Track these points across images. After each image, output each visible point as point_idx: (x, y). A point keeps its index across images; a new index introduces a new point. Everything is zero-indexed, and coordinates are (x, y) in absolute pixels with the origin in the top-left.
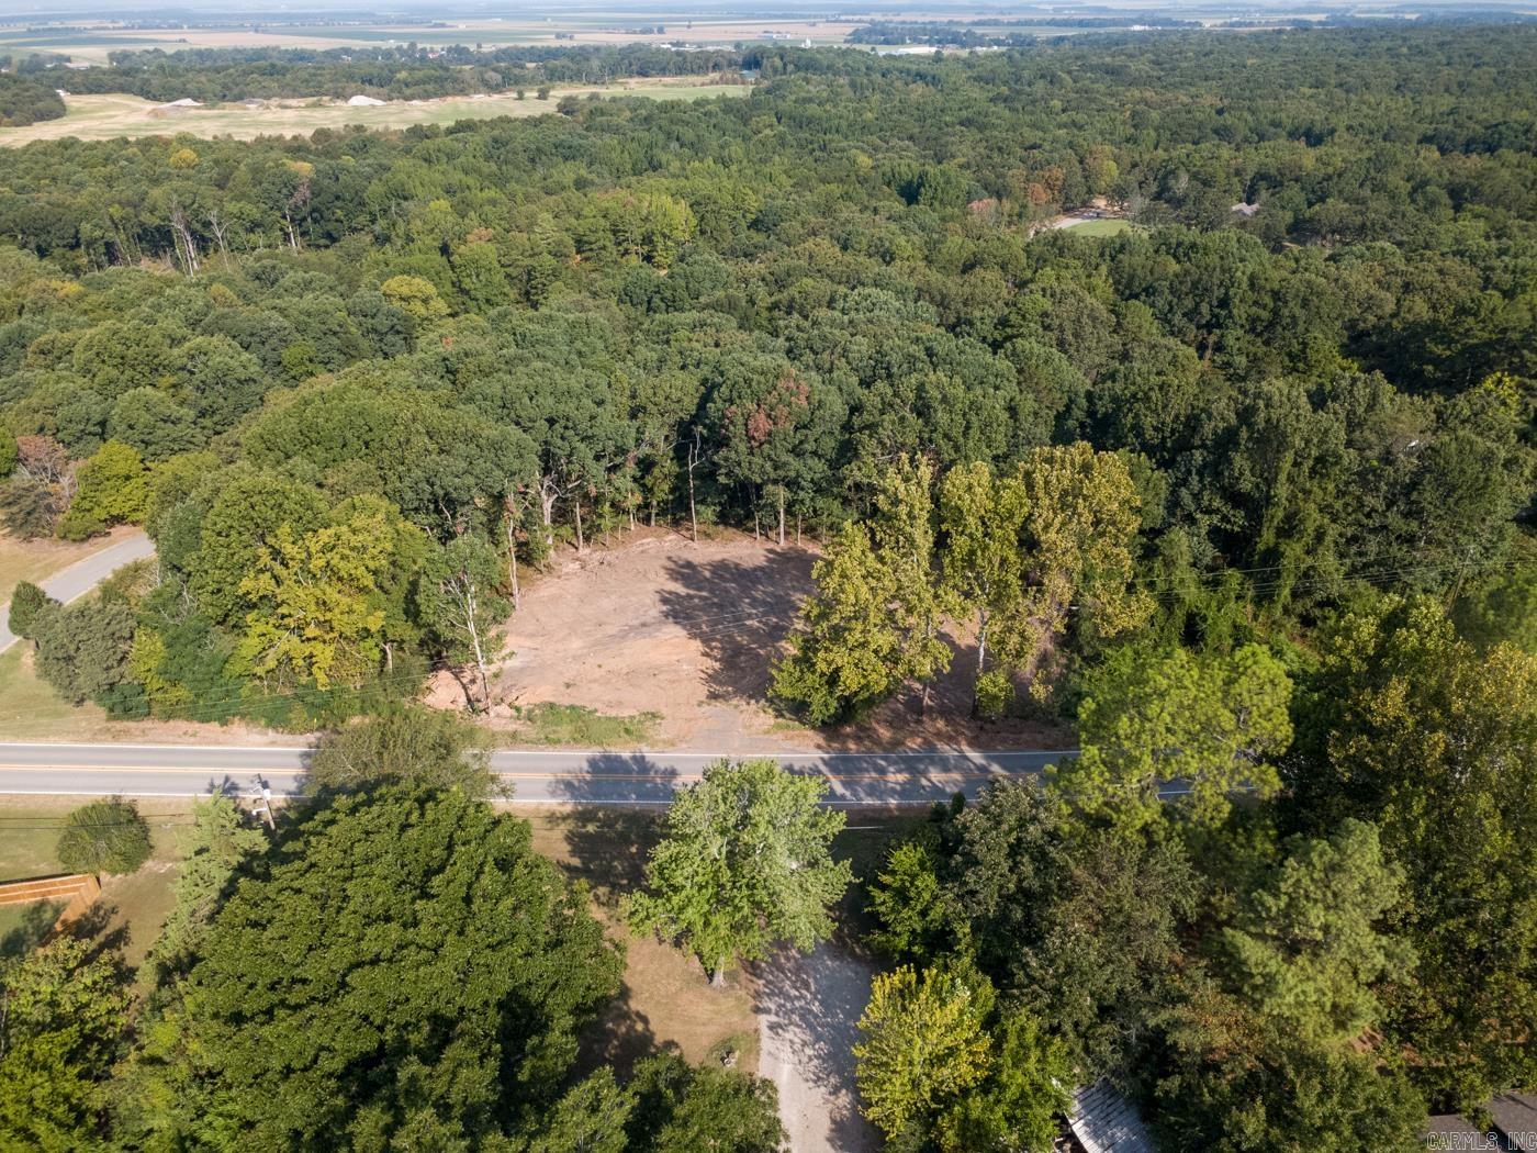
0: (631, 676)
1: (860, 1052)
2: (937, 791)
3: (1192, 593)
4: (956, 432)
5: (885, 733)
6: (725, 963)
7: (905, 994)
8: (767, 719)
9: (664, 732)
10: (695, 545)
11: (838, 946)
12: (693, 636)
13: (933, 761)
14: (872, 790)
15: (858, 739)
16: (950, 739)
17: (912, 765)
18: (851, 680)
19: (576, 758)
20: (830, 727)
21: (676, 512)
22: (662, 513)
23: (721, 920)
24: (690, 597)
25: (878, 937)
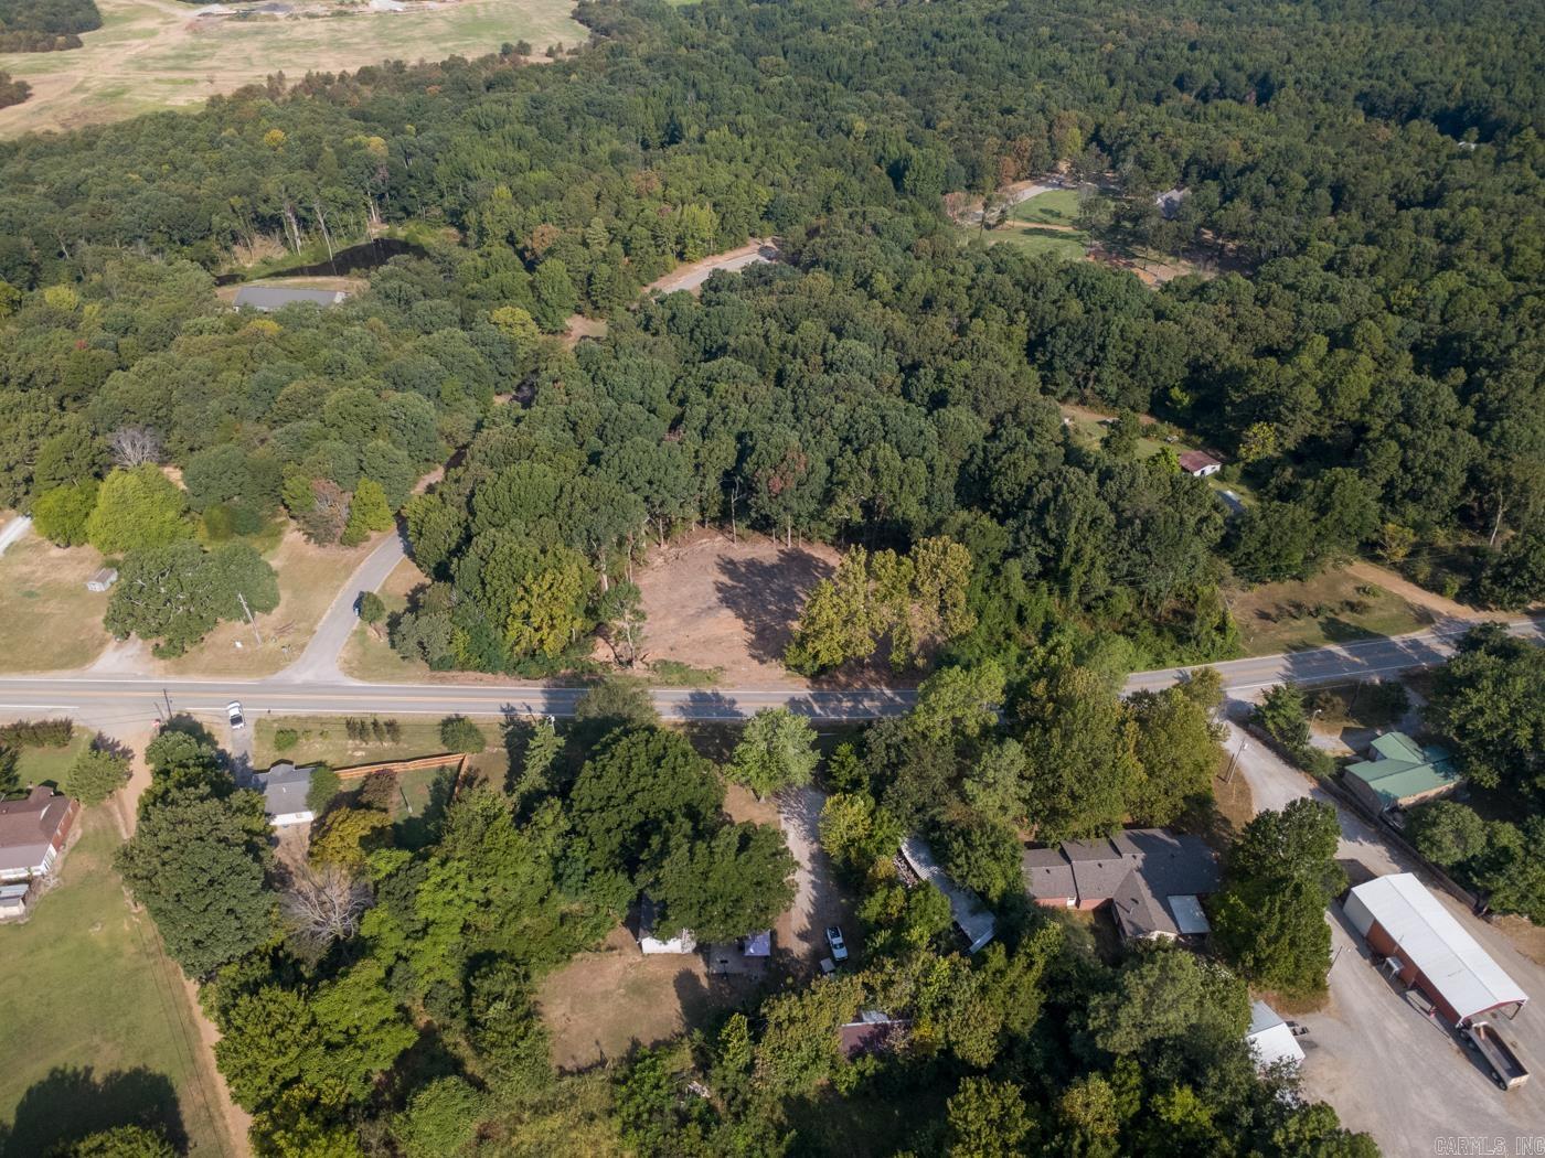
0: (706, 643)
1: (821, 825)
2: (867, 711)
3: (1020, 592)
4: (896, 488)
5: (842, 679)
6: (765, 793)
7: (839, 803)
8: (782, 671)
9: (727, 678)
10: (735, 545)
11: (815, 786)
12: (738, 616)
13: (866, 695)
14: (834, 711)
15: (829, 683)
16: (877, 682)
17: (855, 698)
18: (825, 658)
19: (684, 693)
20: (815, 677)
21: (722, 520)
22: (713, 520)
23: (764, 775)
24: (734, 587)
25: (832, 782)
